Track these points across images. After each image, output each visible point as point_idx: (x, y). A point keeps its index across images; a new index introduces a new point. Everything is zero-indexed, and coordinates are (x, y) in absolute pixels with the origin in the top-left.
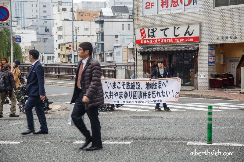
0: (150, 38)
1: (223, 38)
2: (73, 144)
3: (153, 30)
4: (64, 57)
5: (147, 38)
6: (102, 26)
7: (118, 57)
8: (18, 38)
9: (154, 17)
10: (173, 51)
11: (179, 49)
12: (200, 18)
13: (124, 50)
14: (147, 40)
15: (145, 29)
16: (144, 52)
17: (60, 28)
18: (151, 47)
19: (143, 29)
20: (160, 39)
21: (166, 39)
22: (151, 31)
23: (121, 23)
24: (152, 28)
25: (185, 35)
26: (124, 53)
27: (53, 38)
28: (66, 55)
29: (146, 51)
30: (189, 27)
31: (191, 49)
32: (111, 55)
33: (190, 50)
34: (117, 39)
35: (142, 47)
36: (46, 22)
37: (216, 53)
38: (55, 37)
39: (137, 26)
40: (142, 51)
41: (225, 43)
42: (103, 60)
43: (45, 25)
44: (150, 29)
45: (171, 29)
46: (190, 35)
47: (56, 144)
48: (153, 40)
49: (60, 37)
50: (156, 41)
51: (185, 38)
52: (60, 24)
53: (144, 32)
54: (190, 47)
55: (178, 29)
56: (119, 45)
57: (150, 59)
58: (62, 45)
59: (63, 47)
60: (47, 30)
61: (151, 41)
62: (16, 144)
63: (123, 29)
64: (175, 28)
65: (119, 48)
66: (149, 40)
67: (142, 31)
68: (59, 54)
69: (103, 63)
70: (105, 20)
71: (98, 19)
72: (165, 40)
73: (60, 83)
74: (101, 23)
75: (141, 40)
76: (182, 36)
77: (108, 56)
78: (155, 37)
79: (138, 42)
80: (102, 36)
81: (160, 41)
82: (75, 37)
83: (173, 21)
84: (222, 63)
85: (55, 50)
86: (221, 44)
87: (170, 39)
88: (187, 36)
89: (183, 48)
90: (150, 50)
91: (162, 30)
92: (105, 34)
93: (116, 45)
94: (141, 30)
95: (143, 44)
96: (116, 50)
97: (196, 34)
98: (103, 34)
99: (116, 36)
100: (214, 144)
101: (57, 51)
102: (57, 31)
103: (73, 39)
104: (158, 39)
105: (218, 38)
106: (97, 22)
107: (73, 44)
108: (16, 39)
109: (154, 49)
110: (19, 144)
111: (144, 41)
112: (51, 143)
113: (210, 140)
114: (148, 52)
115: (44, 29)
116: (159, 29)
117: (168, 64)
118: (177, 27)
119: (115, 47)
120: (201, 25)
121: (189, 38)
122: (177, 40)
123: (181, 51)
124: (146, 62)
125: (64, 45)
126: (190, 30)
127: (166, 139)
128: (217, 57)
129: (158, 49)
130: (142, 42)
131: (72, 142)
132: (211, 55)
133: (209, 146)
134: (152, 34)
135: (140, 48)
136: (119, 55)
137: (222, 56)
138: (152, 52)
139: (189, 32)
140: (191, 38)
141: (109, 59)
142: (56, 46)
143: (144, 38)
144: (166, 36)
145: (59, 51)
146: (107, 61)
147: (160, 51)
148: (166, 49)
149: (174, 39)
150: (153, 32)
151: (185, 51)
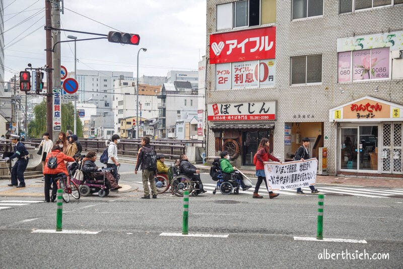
0: (223, 114)
1: (300, 116)
2: (160, 236)
3: (226, 106)
4: (124, 132)
5: (220, 114)
6: (164, 101)
7: (180, 133)
8: (82, 111)
9: (227, 92)
10: (247, 129)
11: (254, 126)
12: (276, 95)
13: (187, 126)
14: (219, 116)
15: (218, 105)
16: (217, 129)
17: (121, 103)
18: (224, 124)
19: (216, 105)
20: (234, 116)
21: (241, 116)
22: (224, 107)
23: (183, 99)
24: (226, 104)
25: (260, 113)
26: (186, 129)
27: (114, 112)
28: (126, 130)
29: (219, 127)
30: (264, 104)
31: (267, 127)
32: (173, 131)
33: (265, 129)
34: (179, 115)
35: (214, 124)
36: (106, 96)
37: (292, 132)
38: (116, 112)
39: (208, 101)
40: (214, 128)
41: (301, 122)
42: (164, 135)
43: (105, 99)
44: (223, 105)
45: (246, 105)
46: (265, 112)
47: (140, 235)
48: (227, 116)
49: (121, 111)
50: (229, 118)
51: (260, 116)
52: (121, 98)
53: (217, 108)
54: (265, 125)
55: (253, 106)
56: (181, 120)
57: (223, 137)
58: (122, 119)
59: (124, 121)
60: (107, 105)
61: (224, 118)
62: (94, 235)
63: (186, 105)
64: (249, 104)
65: (181, 124)
66: (222, 116)
67: (215, 107)
68: (119, 129)
69: (165, 139)
70: (168, 95)
71: (160, 94)
72: (239, 117)
73: (125, 160)
74: (163, 98)
75: (213, 116)
76: (257, 113)
77: (170, 132)
78: (228, 113)
79: (210, 118)
80: (164, 111)
81: (234, 118)
82: (139, 112)
83: (247, 97)
84: (297, 142)
85: (115, 124)
86: (297, 123)
87: (245, 116)
88: (263, 113)
89: (258, 126)
90: (223, 127)
91: (235, 106)
92: (166, 109)
93: (178, 121)
94: (213, 106)
95: (216, 121)
96: (178, 126)
97: (272, 111)
98: (164, 109)
99: (179, 112)
100: (325, 240)
101: (117, 126)
102: (118, 105)
103: (137, 114)
104: (231, 116)
105: (295, 117)
106: (159, 97)
107: (137, 119)
108: (80, 113)
109: (227, 126)
110: (97, 235)
111: (217, 118)
112: (134, 234)
113: (320, 235)
114: (221, 129)
115: (103, 103)
116: (232, 105)
117: (241, 142)
118: (251, 104)
119: (177, 122)
120: (277, 102)
121: (265, 115)
122: (252, 118)
123: (256, 129)
124: (218, 139)
125: (125, 119)
126: (266, 107)
127: (265, 231)
128: (293, 136)
129: (232, 126)
130: (214, 118)
131: (159, 234)
132: (287, 134)
133: (319, 242)
134: (225, 110)
135: (212, 125)
136: (182, 131)
137: (297, 135)
138: (225, 129)
139: (264, 109)
140: (267, 115)
141: (171, 135)
142: (116, 121)
143: (217, 114)
144: (240, 112)
145: (119, 125)
146: (169, 137)
147: (234, 129)
148: (240, 126)
149: (248, 116)
150: (226, 109)
151: (261, 129)
